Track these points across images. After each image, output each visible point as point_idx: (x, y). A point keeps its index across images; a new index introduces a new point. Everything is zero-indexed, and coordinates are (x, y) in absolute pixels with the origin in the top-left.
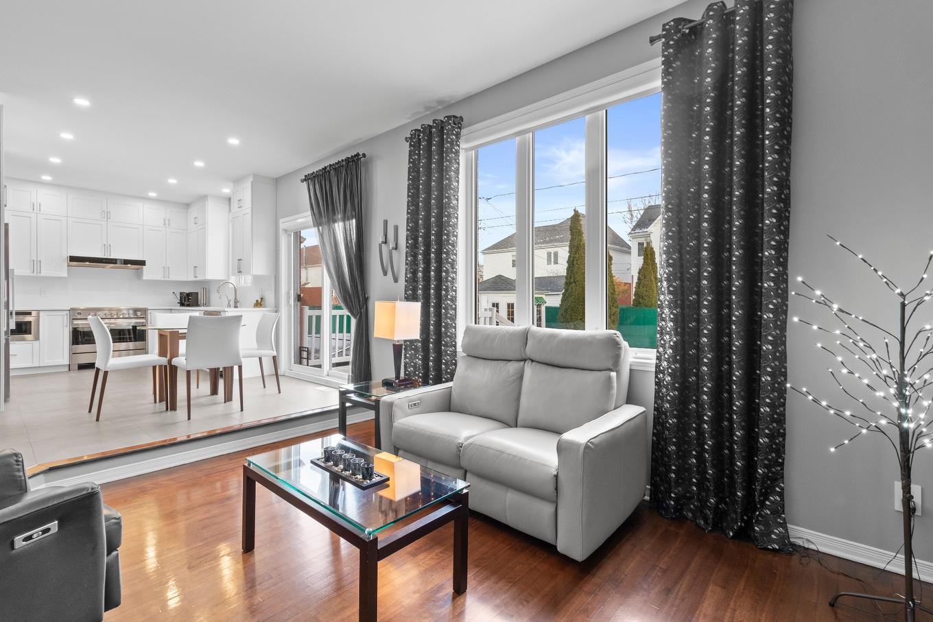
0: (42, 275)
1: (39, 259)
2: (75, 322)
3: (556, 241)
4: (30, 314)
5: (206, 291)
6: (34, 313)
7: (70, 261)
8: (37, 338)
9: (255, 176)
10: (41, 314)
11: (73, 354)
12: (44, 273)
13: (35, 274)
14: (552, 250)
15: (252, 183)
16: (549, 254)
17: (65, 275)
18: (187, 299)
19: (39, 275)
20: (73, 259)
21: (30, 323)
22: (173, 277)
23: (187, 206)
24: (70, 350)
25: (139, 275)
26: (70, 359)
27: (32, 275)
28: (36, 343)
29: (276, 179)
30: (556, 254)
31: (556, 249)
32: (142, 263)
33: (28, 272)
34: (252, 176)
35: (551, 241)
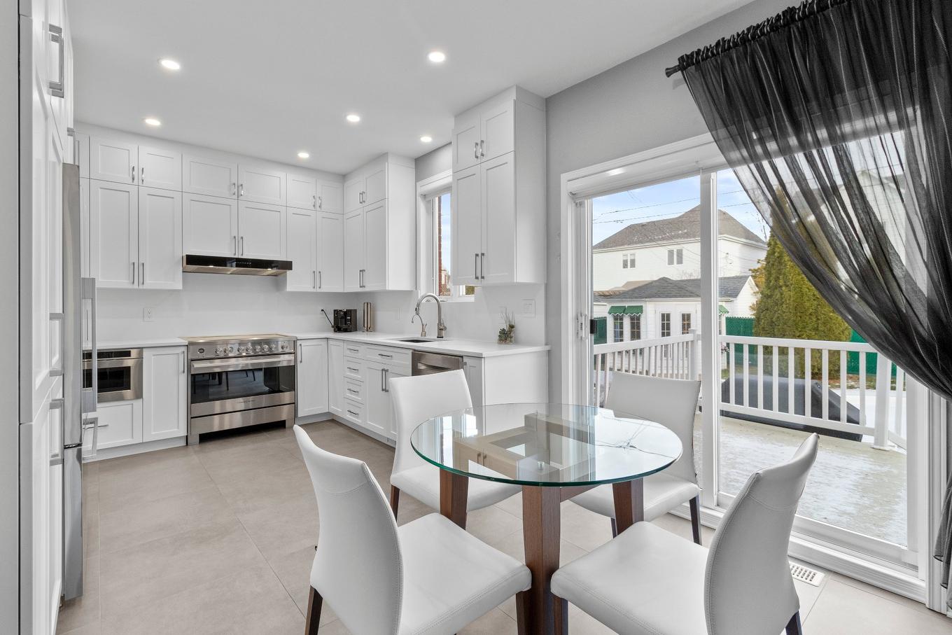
0: (145, 287)
1: (141, 262)
2: (197, 365)
3: (678, 236)
4: (126, 353)
5: (370, 308)
6: (134, 353)
7: (187, 264)
8: (139, 395)
9: (520, 90)
10: (146, 353)
11: (191, 418)
12: (150, 283)
13: (136, 286)
14: (675, 248)
15: (515, 101)
16: (671, 253)
17: (179, 286)
18: (344, 320)
19: (141, 287)
20: (192, 260)
21: (128, 368)
22: (326, 288)
23: (343, 177)
24: (189, 410)
25: (279, 284)
26: (189, 427)
27: (130, 287)
28: (137, 403)
29: (546, 99)
30: (680, 253)
31: (678, 247)
32: (287, 266)
33: (124, 283)
34: (514, 91)
35: (671, 238)
